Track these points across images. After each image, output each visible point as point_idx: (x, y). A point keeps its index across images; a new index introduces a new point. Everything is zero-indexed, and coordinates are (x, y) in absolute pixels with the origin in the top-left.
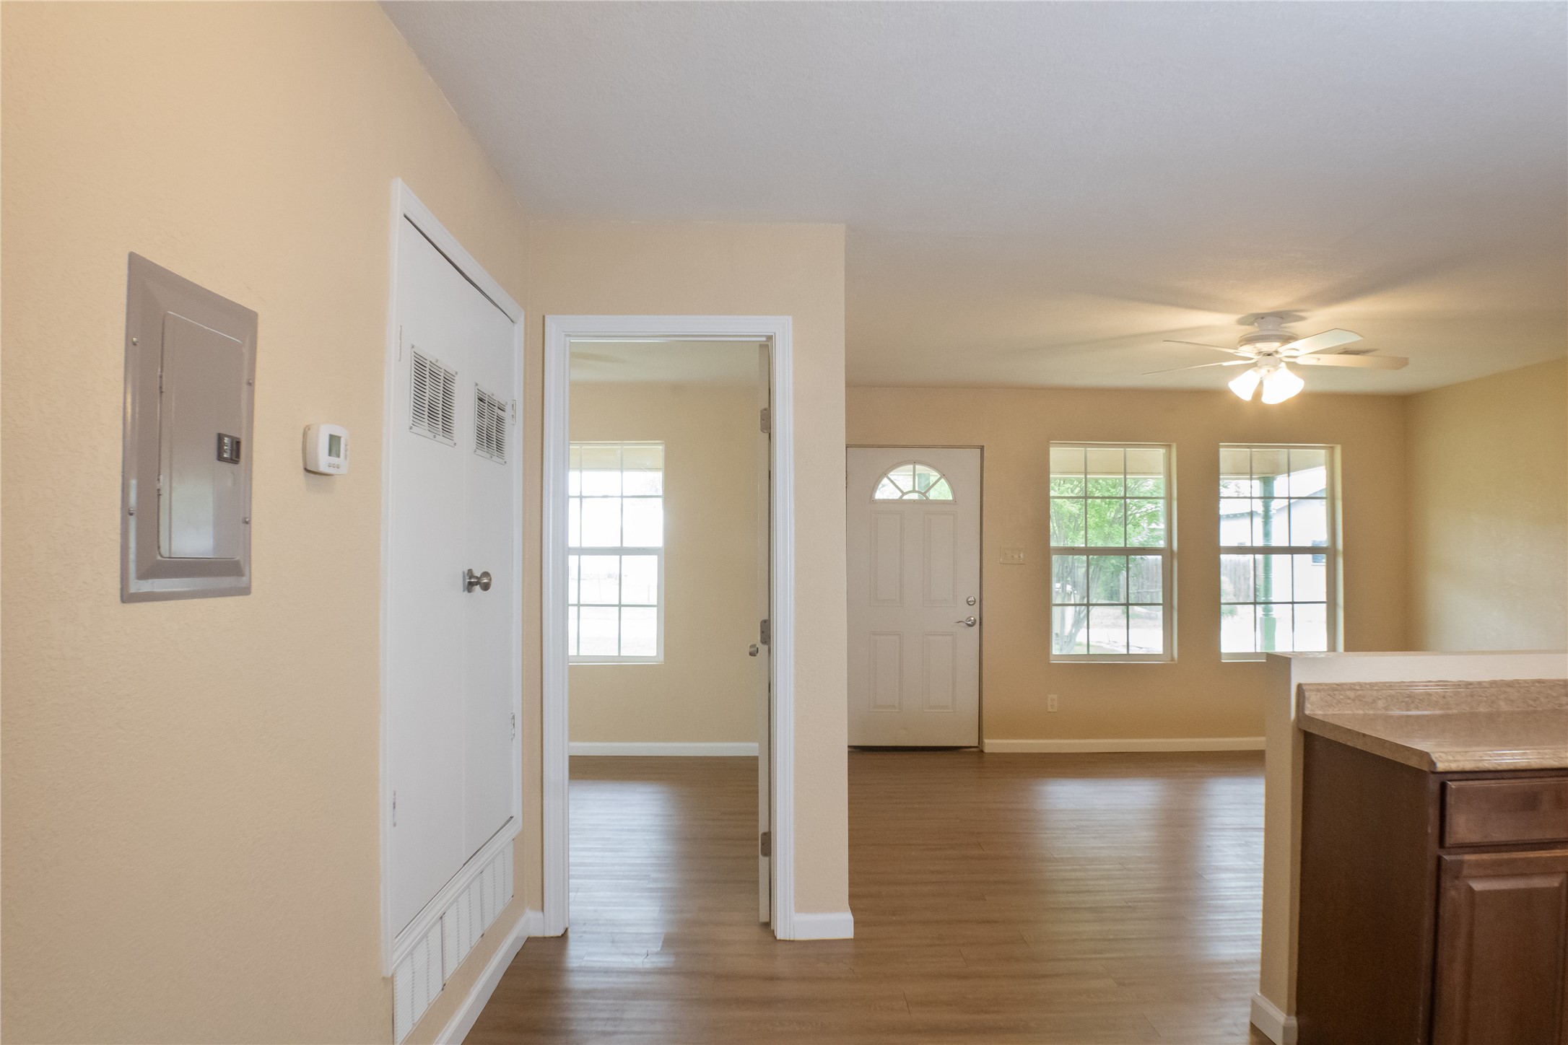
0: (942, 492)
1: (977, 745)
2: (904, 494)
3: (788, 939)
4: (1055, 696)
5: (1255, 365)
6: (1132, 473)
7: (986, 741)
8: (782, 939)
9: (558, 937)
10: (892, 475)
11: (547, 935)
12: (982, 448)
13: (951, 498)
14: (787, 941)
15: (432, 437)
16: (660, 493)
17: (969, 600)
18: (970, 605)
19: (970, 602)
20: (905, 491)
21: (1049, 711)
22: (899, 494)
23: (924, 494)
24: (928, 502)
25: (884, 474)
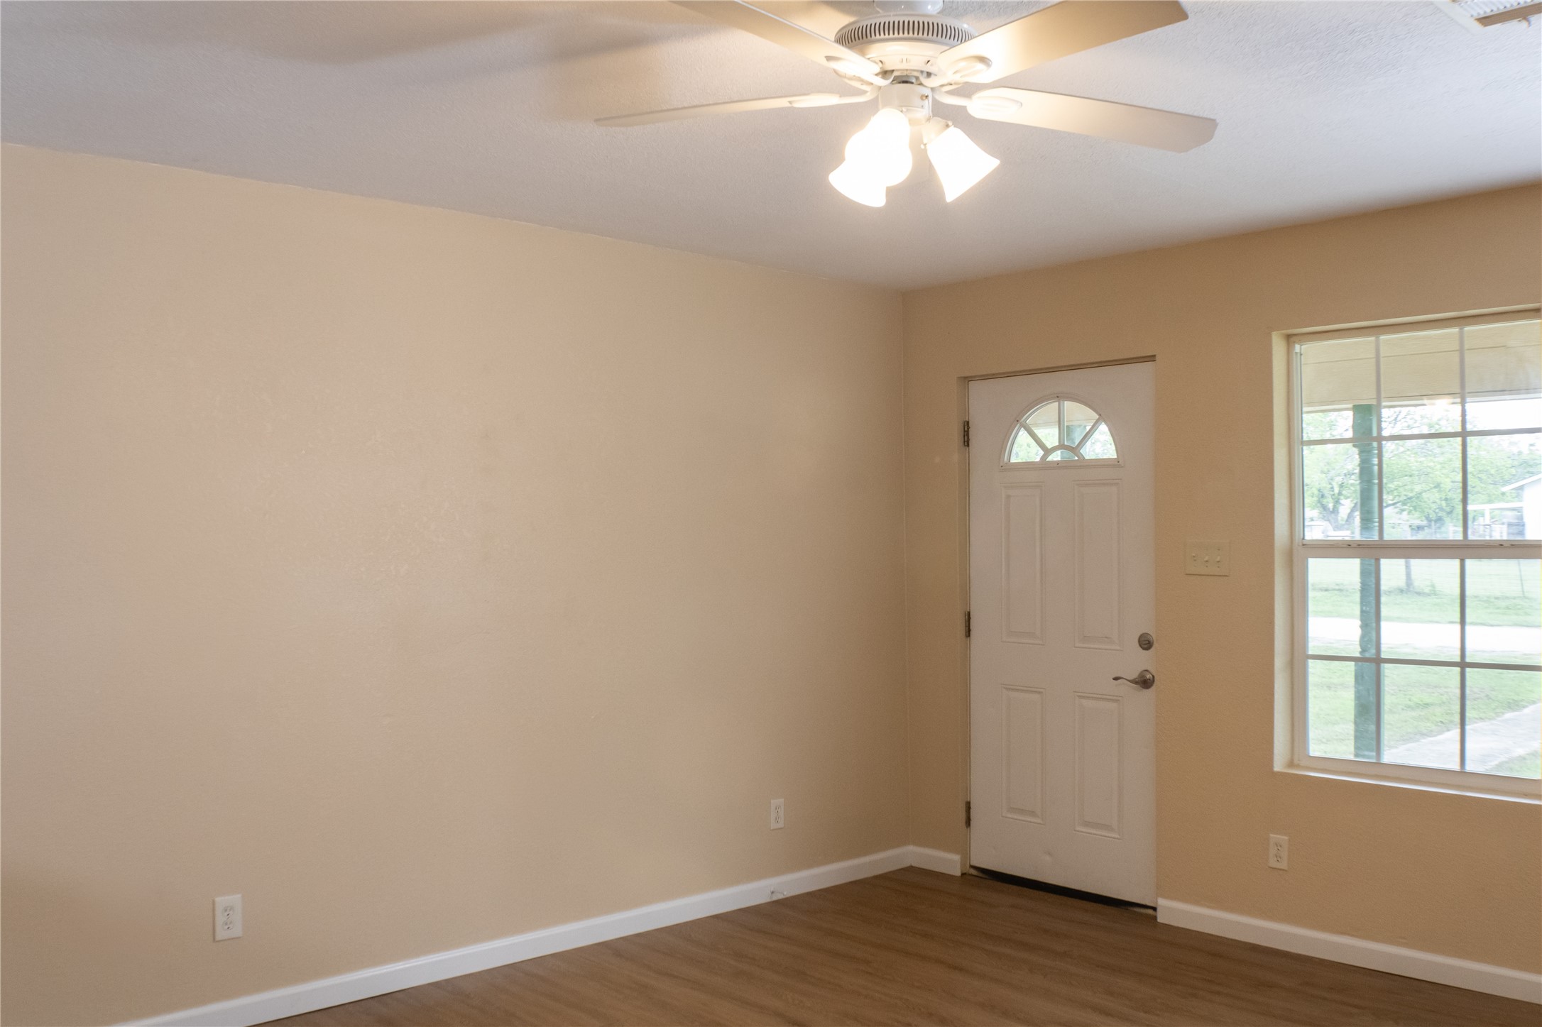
0: (1101, 445)
1: (1151, 902)
2: (1048, 451)
4: (1284, 839)
7: (1160, 902)
10: (1030, 421)
12: (1155, 360)
13: (1115, 455)
17: (1143, 639)
18: (1144, 648)
19: (1146, 643)
20: (1049, 446)
21: (1270, 865)
22: (1042, 453)
23: (1075, 451)
24: (1080, 465)
25: (1018, 420)
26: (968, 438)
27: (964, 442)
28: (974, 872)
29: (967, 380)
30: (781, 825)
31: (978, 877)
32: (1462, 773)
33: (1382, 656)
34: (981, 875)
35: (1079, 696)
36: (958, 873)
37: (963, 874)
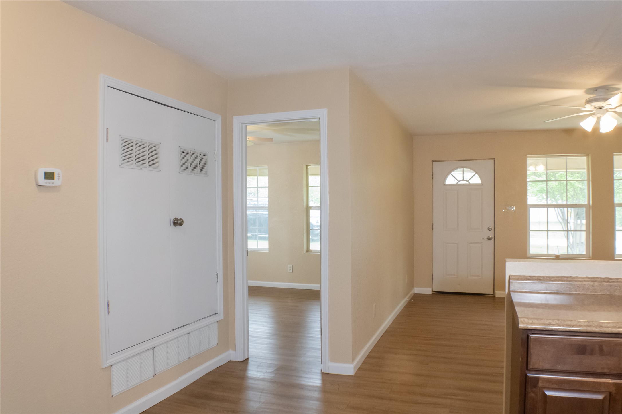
0: (476, 180)
1: (493, 293)
2: (459, 181)
3: (326, 372)
5: (593, 114)
6: (570, 169)
7: (496, 292)
8: (324, 372)
9: (241, 362)
10: (453, 173)
11: (237, 360)
12: (494, 160)
13: (480, 183)
14: (326, 373)
15: (140, 168)
16: (267, 185)
17: (489, 228)
18: (489, 230)
22: (456, 182)
23: (468, 181)
24: (470, 185)
25: (450, 173)
26: (433, 177)
28: (434, 293)
29: (433, 161)
33: (549, 230)
34: (436, 293)
35: (469, 244)
36: (430, 293)
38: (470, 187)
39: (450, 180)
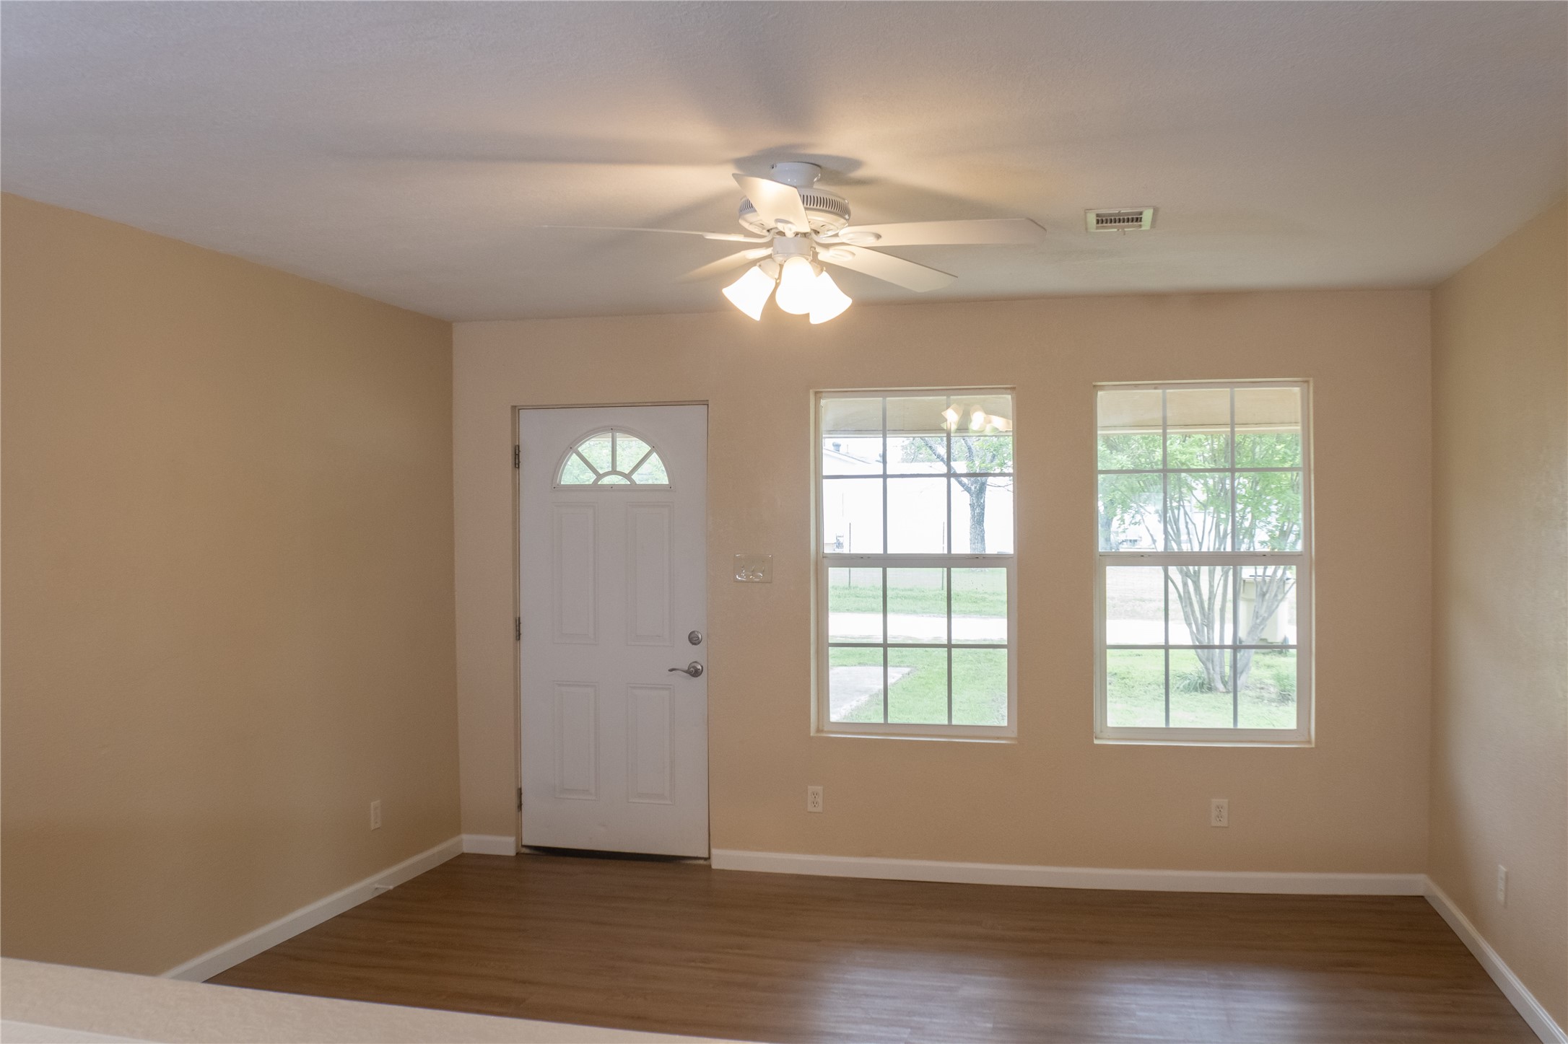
0: (654, 473)
1: (706, 856)
2: (600, 476)
4: (819, 789)
7: (714, 851)
10: (582, 448)
12: (708, 404)
13: (667, 481)
17: (693, 636)
18: (694, 644)
19: (694, 640)
20: (601, 472)
21: (809, 810)
22: (594, 477)
23: (627, 476)
24: (634, 488)
25: (572, 447)
26: (519, 461)
27: (515, 464)
28: (527, 851)
29: (517, 409)
30: (378, 826)
31: (529, 854)
32: (950, 725)
33: (888, 642)
34: (536, 852)
35: (633, 686)
36: (512, 853)
37: (517, 854)
38: (636, 495)
39: (574, 473)
